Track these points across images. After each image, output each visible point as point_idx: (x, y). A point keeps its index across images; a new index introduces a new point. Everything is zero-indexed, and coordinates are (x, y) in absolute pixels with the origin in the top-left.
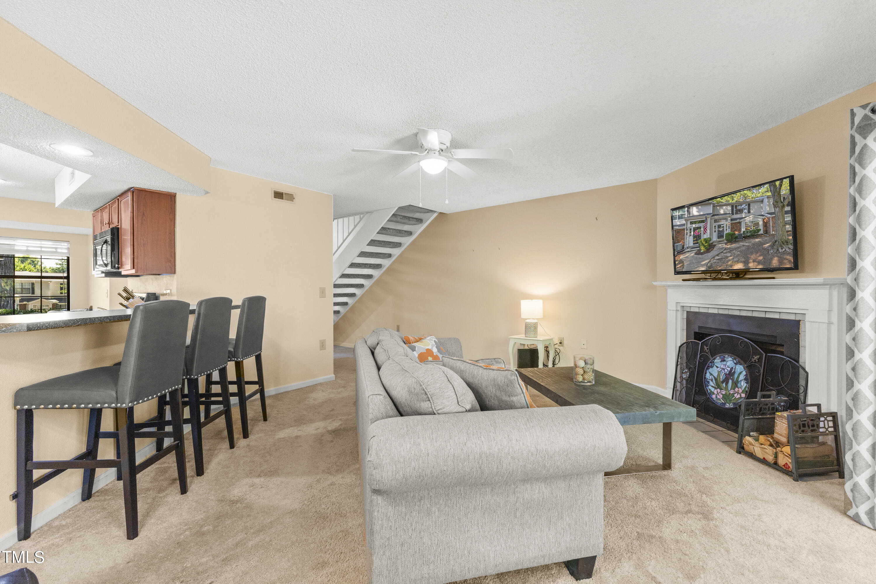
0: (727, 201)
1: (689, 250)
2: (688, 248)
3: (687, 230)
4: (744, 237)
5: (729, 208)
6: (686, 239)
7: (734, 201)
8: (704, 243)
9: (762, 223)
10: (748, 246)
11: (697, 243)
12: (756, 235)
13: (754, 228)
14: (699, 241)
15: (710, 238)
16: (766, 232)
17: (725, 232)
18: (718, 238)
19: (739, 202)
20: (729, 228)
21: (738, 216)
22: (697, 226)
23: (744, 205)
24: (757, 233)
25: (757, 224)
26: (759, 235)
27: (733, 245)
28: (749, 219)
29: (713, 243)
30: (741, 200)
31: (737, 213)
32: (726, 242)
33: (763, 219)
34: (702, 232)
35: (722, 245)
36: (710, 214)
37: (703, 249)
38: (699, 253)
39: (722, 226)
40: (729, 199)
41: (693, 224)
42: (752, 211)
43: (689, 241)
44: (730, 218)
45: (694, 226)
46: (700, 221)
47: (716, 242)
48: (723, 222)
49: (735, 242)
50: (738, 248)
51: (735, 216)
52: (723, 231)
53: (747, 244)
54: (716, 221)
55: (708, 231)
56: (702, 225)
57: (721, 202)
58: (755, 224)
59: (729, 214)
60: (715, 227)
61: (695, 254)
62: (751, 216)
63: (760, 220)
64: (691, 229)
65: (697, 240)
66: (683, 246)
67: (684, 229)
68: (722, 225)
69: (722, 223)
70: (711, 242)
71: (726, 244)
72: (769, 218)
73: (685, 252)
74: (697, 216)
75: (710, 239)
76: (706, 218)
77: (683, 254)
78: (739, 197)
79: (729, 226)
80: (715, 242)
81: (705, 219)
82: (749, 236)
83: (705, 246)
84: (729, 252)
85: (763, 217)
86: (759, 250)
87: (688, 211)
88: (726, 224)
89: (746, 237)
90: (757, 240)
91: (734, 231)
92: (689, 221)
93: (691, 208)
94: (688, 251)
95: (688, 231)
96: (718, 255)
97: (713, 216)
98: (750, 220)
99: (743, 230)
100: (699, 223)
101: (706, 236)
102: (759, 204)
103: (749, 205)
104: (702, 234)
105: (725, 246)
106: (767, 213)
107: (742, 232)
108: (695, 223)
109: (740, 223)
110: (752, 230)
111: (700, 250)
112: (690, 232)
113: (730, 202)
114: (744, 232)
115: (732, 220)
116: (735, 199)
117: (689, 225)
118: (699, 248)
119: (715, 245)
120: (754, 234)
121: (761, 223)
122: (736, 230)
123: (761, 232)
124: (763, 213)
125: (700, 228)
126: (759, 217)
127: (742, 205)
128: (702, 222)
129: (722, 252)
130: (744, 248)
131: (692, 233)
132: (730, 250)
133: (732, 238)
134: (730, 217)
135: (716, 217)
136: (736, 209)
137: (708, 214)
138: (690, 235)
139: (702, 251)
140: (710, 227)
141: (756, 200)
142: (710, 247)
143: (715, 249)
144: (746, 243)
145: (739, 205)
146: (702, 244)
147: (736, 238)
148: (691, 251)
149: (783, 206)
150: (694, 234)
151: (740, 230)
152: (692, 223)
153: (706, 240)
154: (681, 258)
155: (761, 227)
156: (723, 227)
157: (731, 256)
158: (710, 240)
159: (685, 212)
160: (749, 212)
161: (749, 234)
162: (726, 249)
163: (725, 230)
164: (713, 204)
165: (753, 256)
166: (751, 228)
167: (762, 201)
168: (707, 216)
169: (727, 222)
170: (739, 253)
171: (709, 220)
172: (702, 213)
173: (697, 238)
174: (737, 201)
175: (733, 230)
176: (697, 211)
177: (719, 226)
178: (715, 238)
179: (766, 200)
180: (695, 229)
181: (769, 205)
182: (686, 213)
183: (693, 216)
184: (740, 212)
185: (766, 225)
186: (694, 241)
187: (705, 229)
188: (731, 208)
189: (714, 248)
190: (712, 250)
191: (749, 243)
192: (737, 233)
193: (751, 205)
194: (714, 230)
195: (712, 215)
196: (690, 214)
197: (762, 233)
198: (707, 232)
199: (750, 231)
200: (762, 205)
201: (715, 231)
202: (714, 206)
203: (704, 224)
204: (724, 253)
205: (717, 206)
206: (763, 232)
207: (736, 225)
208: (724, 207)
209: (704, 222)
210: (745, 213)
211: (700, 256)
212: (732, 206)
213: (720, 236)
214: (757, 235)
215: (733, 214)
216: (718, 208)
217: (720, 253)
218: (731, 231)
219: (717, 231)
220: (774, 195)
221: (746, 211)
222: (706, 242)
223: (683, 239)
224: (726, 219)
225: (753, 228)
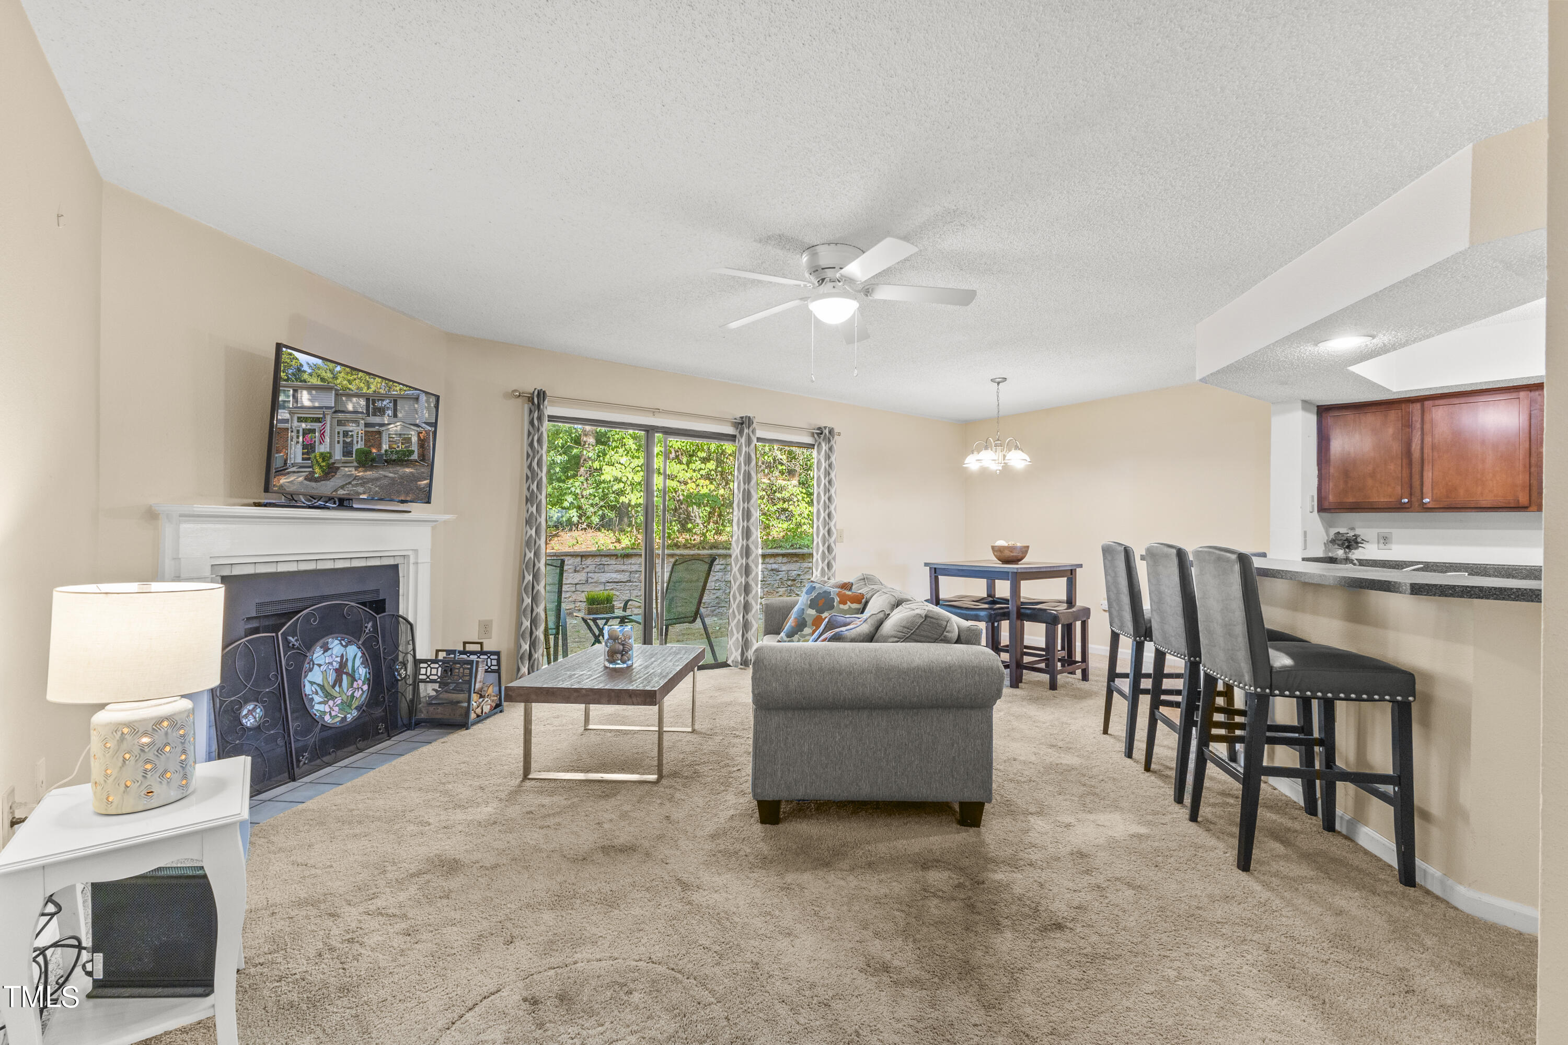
0: (358, 388)
1: (294, 469)
2: (293, 465)
3: (292, 431)
4: (386, 461)
5: (363, 402)
6: (291, 448)
7: (370, 391)
8: (320, 460)
9: (416, 439)
10: (393, 479)
11: (309, 459)
12: (406, 461)
13: (403, 446)
14: (312, 456)
15: (330, 453)
17: (355, 447)
18: (344, 456)
19: (379, 393)
20: (362, 440)
21: (377, 420)
22: (309, 427)
23: (388, 401)
24: (408, 456)
25: (408, 440)
26: (411, 461)
27: (369, 473)
28: (395, 428)
29: (334, 463)
30: (382, 391)
31: (374, 415)
32: (355, 464)
33: (419, 433)
34: (317, 440)
35: (350, 469)
36: (331, 408)
37: (318, 472)
39: (350, 433)
40: (362, 385)
41: (302, 421)
42: (400, 415)
43: (296, 453)
44: (363, 422)
45: (304, 425)
46: (313, 418)
47: (339, 463)
48: (351, 427)
49: (372, 467)
50: (377, 479)
51: (372, 419)
52: (351, 443)
53: (391, 475)
54: (340, 423)
55: (327, 440)
56: (316, 426)
57: (349, 389)
58: (405, 439)
59: (362, 413)
60: (339, 433)
61: (305, 479)
62: (398, 424)
63: (413, 433)
64: (298, 432)
65: (308, 453)
66: (286, 461)
67: (288, 429)
68: (351, 431)
69: (351, 429)
70: (332, 461)
71: (356, 468)
72: (427, 432)
73: (288, 473)
74: (309, 408)
75: (330, 455)
76: (324, 414)
77: (285, 475)
78: (379, 385)
79: (362, 437)
80: (339, 461)
81: (321, 416)
82: (394, 460)
83: (321, 467)
84: (362, 485)
85: (418, 429)
86: (411, 490)
87: (294, 396)
88: (357, 430)
89: (389, 462)
90: (408, 470)
91: (369, 447)
92: (296, 416)
93: (299, 391)
94: (294, 472)
95: (294, 434)
96: (342, 487)
97: (336, 412)
98: (396, 431)
99: (385, 447)
100: (312, 422)
101: (323, 448)
102: (411, 402)
103: (395, 402)
104: (317, 444)
105: (354, 472)
106: (425, 423)
107: (383, 451)
108: (305, 420)
109: (380, 433)
110: (400, 451)
111: (314, 473)
112: (298, 437)
113: (364, 391)
114: (386, 451)
115: (367, 425)
116: (373, 388)
117: (296, 423)
118: (311, 469)
119: (338, 468)
120: (402, 459)
121: (414, 439)
122: (372, 446)
123: (415, 456)
124: (418, 422)
125: (313, 431)
126: (412, 427)
127: (383, 400)
128: (318, 420)
129: (350, 483)
130: (385, 482)
131: (301, 439)
132: (364, 482)
133: (366, 460)
134: (363, 419)
135: (341, 415)
136: (374, 405)
137: (327, 408)
138: (298, 442)
139: (316, 475)
140: (331, 433)
141: (407, 395)
142: (330, 469)
143: (338, 475)
144: (389, 473)
145: (378, 400)
146: (317, 461)
147: (373, 460)
148: (298, 472)
150: (303, 442)
151: (379, 447)
152: (300, 420)
153: (322, 455)
154: (282, 481)
155: (415, 447)
156: (352, 436)
157: (364, 493)
158: (330, 457)
159: (288, 396)
160: (395, 415)
161: (394, 457)
162: (356, 478)
163: (355, 442)
164: (336, 390)
166: (398, 447)
168: (327, 411)
169: (359, 428)
170: (377, 489)
171: (328, 418)
172: (317, 404)
173: (309, 448)
174: (375, 391)
175: (369, 444)
176: (309, 400)
177: (346, 434)
178: (338, 455)
180: (306, 432)
181: (428, 408)
182: (291, 399)
183: (303, 407)
184: (380, 412)
186: (303, 454)
187: (322, 434)
188: (365, 403)
189: (336, 473)
190: (333, 476)
191: (395, 474)
192: (374, 451)
193: (398, 402)
194: (337, 439)
195: (333, 410)
196: (297, 402)
197: (416, 458)
198: (325, 440)
199: (397, 452)
200: (416, 406)
201: (338, 442)
202: (337, 395)
203: (321, 424)
204: (353, 486)
205: (342, 395)
206: (418, 457)
207: (373, 436)
208: (354, 400)
209: (320, 422)
210: (388, 415)
211: (313, 484)
212: (368, 400)
213: (347, 452)
214: (408, 460)
215: (369, 416)
216: (344, 398)
217: (346, 484)
218: (365, 445)
219: (341, 442)
221: (390, 412)
222: (324, 460)
223: (286, 447)
224: (357, 422)
225: (401, 447)
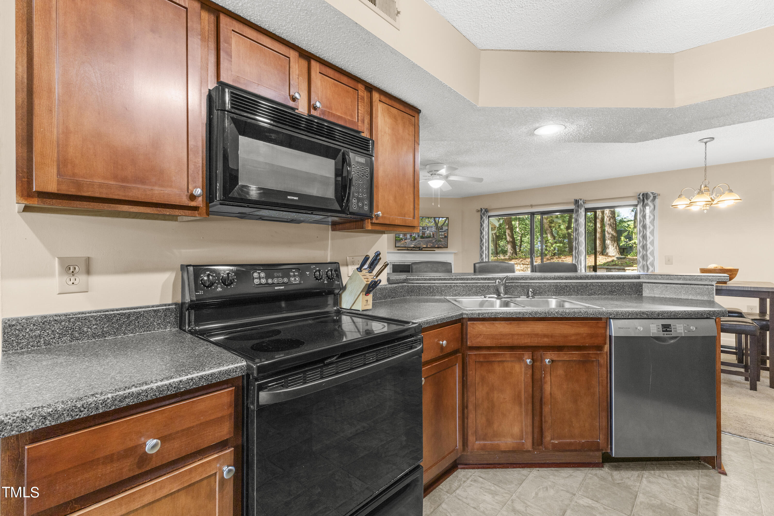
0: (421, 225)
2: (408, 238)
5: (421, 228)
6: (408, 235)
16: (433, 237)
21: (424, 231)
23: (426, 227)
26: (431, 237)
35: (419, 239)
37: (413, 240)
38: (411, 240)
49: (423, 239)
50: (424, 241)
51: (423, 231)
89: (427, 238)
90: (430, 239)
96: (417, 242)
98: (428, 232)
99: (426, 235)
101: (414, 235)
116: (424, 225)
119: (417, 239)
120: (429, 237)
121: (432, 234)
124: (432, 231)
129: (419, 241)
132: (422, 241)
133: (422, 237)
136: (424, 228)
142: (415, 239)
144: (427, 239)
147: (424, 237)
149: (439, 230)
153: (414, 237)
155: (432, 235)
157: (421, 243)
160: (428, 230)
165: (429, 244)
167: (432, 227)
173: (411, 236)
178: (417, 237)
179: (433, 227)
185: (433, 234)
207: (424, 233)
213: (418, 236)
220: (436, 226)
